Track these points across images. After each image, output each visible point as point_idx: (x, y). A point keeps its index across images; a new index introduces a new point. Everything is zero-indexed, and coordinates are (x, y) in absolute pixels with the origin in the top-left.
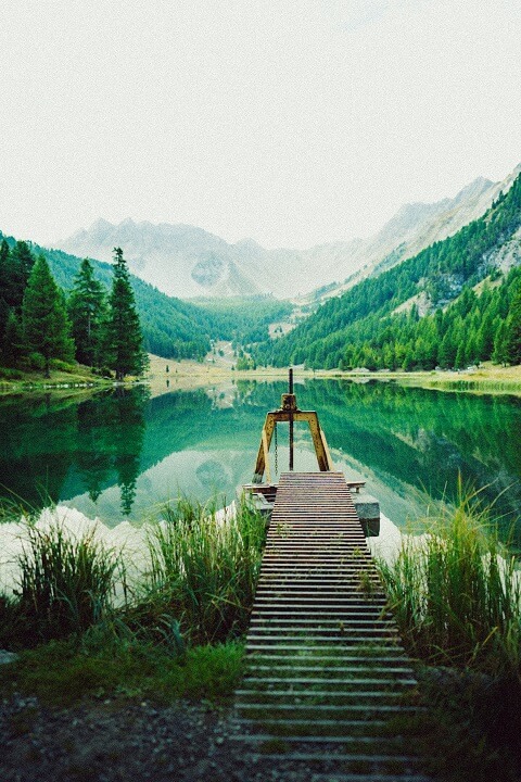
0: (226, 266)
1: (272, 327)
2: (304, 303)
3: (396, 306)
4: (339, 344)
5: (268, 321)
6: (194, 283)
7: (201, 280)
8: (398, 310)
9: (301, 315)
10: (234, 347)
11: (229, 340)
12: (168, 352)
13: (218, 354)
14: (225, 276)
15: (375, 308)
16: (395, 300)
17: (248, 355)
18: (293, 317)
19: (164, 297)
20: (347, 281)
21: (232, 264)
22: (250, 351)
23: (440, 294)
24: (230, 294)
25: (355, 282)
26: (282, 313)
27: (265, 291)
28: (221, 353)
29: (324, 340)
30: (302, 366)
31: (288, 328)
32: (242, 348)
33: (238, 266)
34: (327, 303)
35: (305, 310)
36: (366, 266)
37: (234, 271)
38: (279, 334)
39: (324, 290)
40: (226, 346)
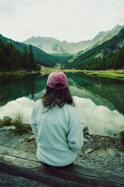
0: (60, 47)
1: (69, 60)
2: (76, 55)
3: (96, 56)
4: (83, 64)
5: (68, 59)
6: (53, 50)
7: (54, 50)
8: (96, 57)
9: (75, 58)
10: (61, 65)
11: (59, 63)
12: (46, 66)
13: (57, 66)
14: (59, 49)
15: (91, 56)
16: (96, 54)
17: (63, 66)
18: (74, 58)
19: (46, 53)
20: (86, 50)
21: (61, 46)
22: (64, 66)
23: (106, 53)
24: (60, 53)
25: (88, 50)
26: (71, 57)
27: (68, 52)
28: (58, 66)
29: (79, 63)
30: (74, 69)
31: (72, 60)
32: (62, 65)
33: (62, 46)
34: (81, 55)
35: (76, 57)
36: (90, 46)
37: (61, 47)
38: (70, 62)
39: (81, 52)
40: (59, 65)
